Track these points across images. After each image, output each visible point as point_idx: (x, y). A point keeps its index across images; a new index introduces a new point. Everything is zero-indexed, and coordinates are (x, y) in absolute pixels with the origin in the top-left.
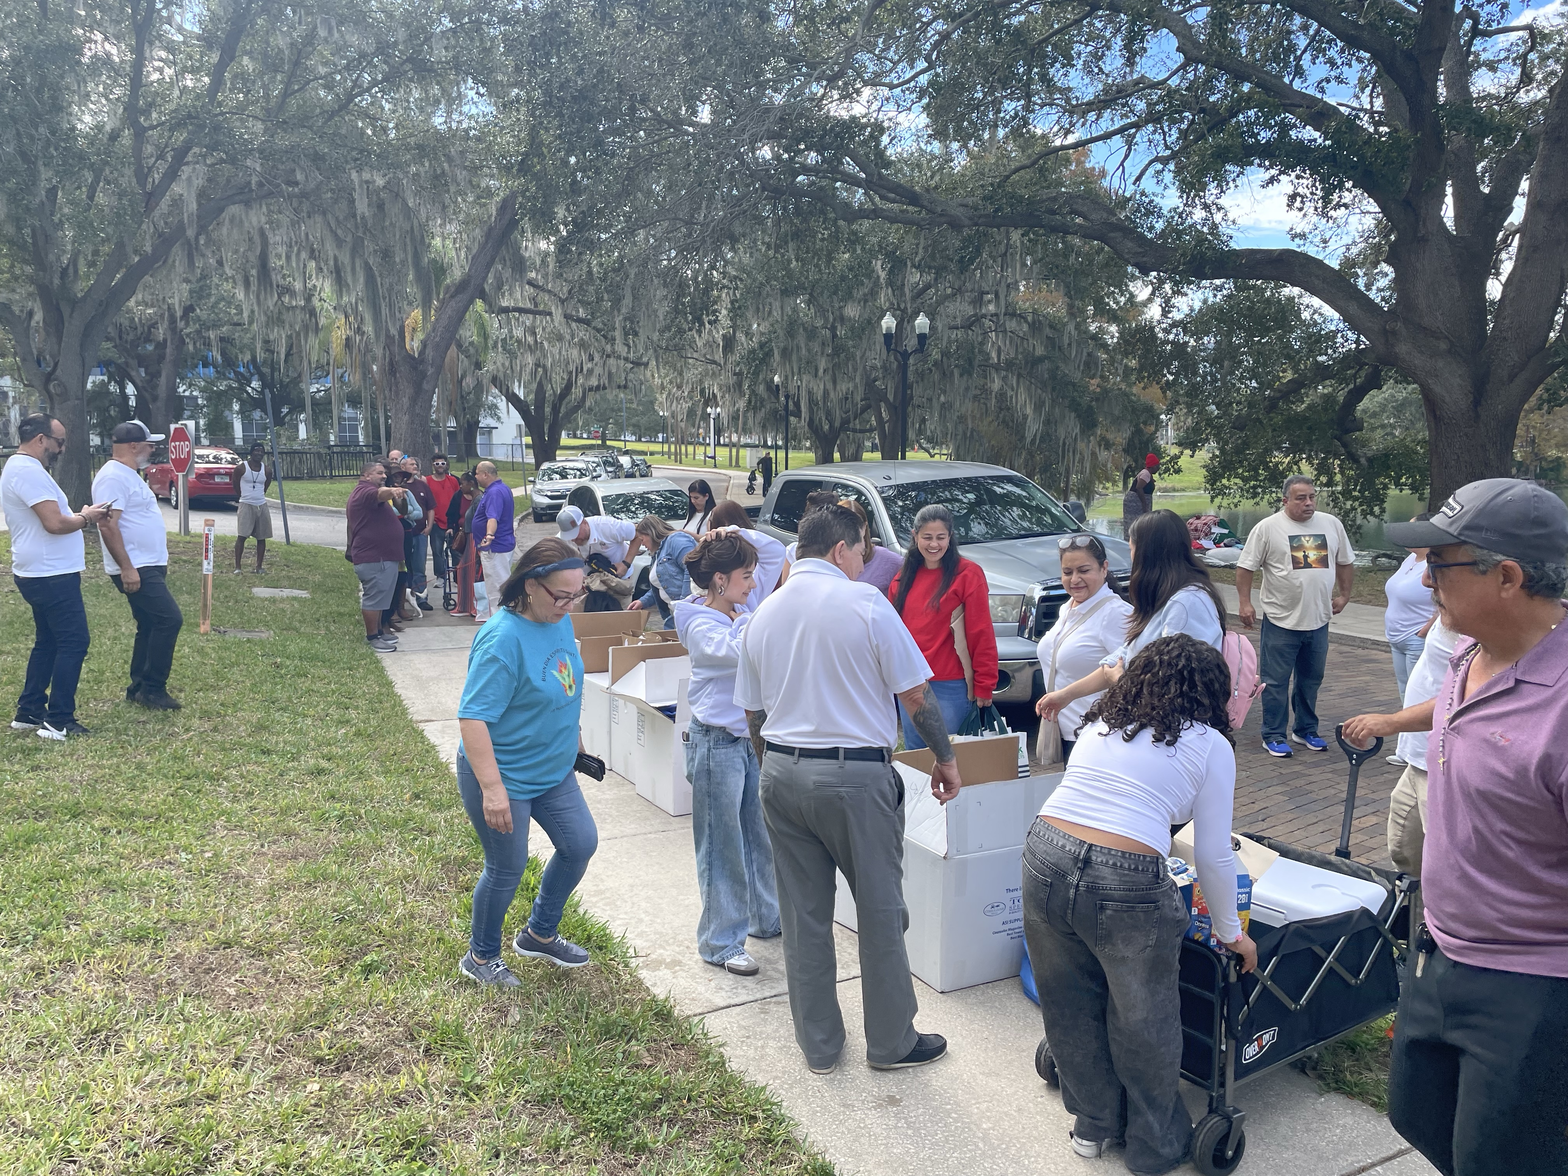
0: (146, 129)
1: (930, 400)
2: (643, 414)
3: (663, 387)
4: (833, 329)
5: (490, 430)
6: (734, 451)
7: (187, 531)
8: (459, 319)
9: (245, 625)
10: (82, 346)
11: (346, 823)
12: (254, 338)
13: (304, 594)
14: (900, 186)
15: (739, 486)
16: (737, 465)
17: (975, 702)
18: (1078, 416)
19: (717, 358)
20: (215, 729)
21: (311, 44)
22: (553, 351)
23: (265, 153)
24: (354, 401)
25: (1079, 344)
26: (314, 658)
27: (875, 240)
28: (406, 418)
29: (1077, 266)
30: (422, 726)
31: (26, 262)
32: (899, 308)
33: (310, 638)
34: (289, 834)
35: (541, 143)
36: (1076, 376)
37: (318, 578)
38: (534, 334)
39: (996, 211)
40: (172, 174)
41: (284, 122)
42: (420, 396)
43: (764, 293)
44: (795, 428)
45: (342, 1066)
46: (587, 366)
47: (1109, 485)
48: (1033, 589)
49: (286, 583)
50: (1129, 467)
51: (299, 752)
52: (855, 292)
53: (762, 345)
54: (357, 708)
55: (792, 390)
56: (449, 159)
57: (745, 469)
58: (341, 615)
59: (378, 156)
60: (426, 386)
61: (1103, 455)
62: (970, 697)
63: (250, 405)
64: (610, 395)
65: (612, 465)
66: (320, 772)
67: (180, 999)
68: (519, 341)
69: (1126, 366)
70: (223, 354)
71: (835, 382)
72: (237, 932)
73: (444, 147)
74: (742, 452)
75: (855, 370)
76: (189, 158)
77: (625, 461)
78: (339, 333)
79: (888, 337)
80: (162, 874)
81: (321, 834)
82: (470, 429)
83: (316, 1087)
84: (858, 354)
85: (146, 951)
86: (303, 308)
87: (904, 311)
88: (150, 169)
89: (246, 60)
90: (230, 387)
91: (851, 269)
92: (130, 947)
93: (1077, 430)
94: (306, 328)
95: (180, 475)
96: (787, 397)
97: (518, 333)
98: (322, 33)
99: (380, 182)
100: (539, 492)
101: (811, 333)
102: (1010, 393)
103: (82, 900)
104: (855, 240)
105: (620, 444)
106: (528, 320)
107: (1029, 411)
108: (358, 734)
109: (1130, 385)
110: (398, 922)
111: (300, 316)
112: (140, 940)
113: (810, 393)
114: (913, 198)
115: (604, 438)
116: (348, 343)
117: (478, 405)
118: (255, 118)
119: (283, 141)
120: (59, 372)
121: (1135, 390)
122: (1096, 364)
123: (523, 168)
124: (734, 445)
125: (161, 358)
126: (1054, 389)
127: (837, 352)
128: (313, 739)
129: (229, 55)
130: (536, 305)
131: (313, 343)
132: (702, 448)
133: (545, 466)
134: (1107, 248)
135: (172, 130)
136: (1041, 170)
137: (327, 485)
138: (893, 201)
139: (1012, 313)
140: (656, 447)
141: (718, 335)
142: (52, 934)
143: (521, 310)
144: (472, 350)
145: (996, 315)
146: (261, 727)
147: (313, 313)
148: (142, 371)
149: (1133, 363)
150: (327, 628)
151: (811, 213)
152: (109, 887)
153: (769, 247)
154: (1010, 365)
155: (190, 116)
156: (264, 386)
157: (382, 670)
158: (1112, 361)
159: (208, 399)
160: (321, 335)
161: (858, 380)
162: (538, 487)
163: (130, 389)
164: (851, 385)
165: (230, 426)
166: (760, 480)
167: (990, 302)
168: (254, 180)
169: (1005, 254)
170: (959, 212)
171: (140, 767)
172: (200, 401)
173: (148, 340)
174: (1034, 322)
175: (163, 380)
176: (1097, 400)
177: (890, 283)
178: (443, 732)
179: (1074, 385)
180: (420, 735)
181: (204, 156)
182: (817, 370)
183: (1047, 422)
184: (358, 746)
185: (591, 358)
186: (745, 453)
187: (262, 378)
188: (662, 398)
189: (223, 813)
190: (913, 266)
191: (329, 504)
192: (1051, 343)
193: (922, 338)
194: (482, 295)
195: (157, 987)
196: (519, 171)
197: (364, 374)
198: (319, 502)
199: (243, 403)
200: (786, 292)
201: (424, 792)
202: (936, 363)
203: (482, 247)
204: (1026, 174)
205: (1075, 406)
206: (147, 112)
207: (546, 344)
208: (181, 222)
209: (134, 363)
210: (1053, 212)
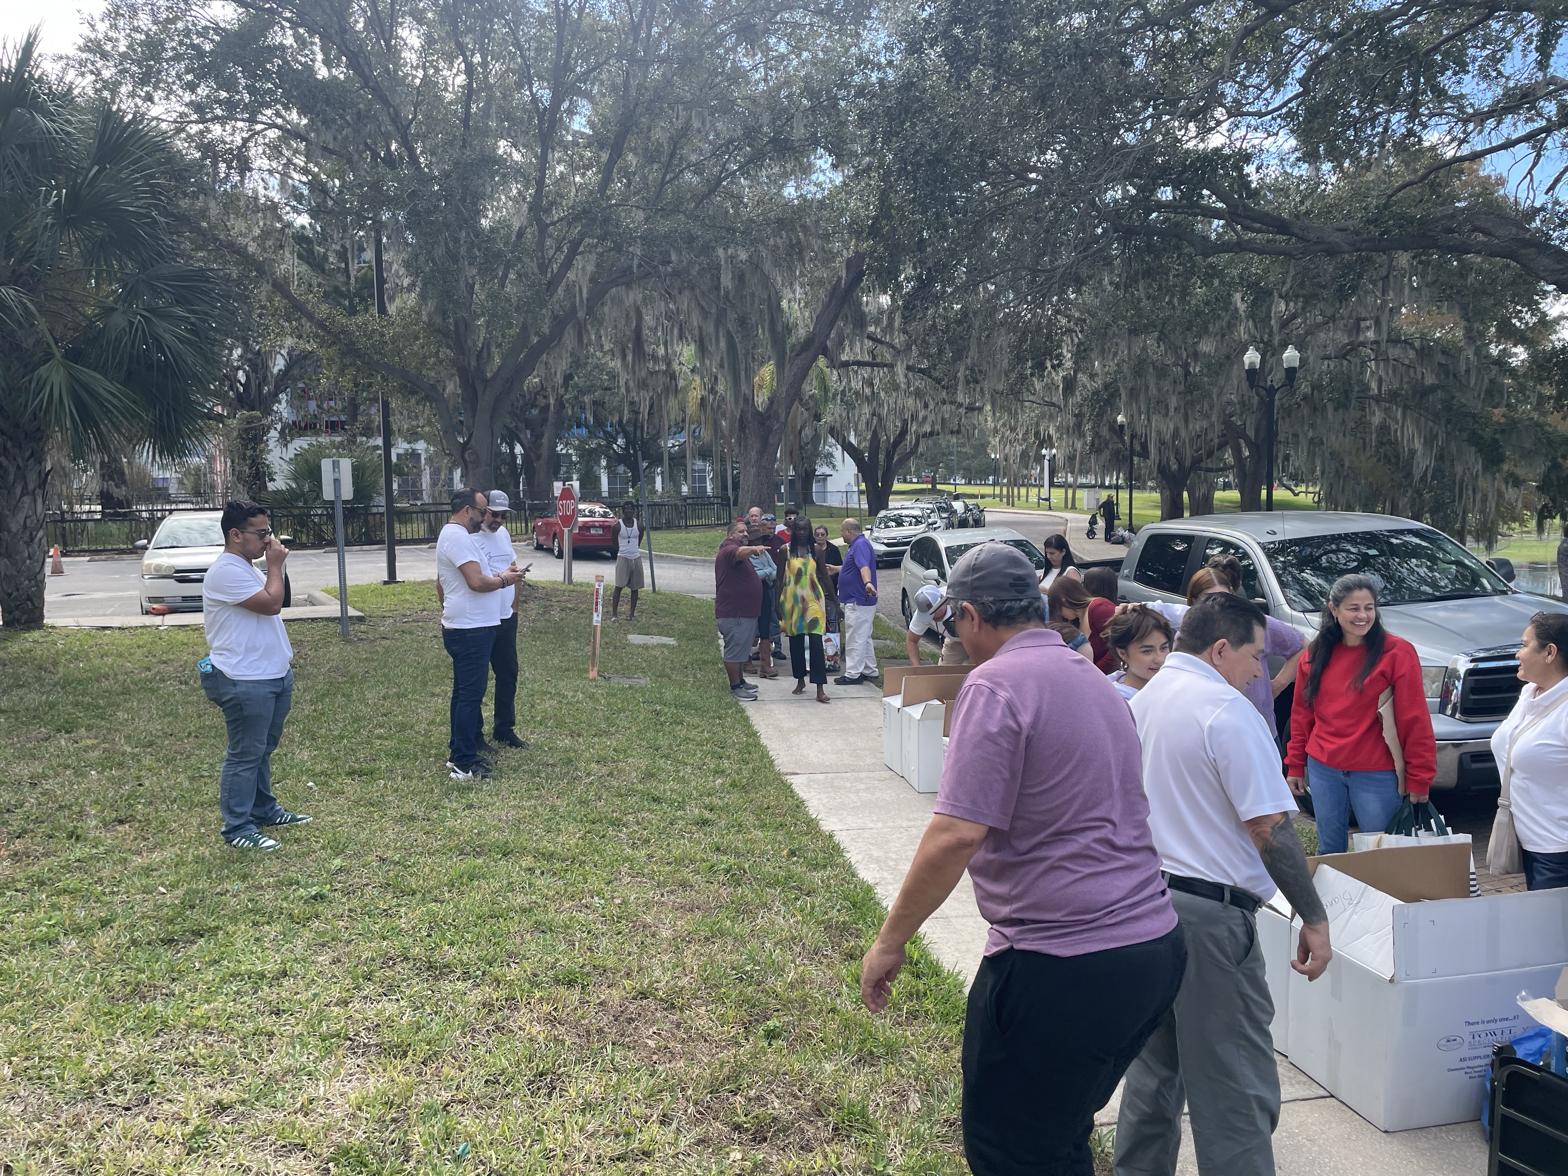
0: (548, 226)
1: (1296, 435)
2: (974, 457)
3: (996, 431)
4: (1186, 366)
5: (826, 476)
6: (1070, 492)
7: (570, 581)
8: (804, 374)
9: (626, 672)
10: (491, 418)
11: (735, 878)
12: (622, 401)
13: (671, 641)
14: (1267, 214)
15: (1078, 530)
16: (1074, 507)
17: (1406, 797)
18: (1480, 451)
19: (1054, 399)
20: (611, 774)
21: (685, 135)
22: (888, 400)
23: (648, 240)
24: (704, 454)
25: (1479, 370)
26: (688, 706)
27: (1235, 272)
28: (753, 471)
29: (1477, 285)
30: (790, 779)
31: (449, 347)
32: (1262, 341)
33: (682, 686)
34: (684, 885)
35: (891, 206)
36: (1476, 405)
37: (682, 625)
38: (871, 385)
39: (1382, 234)
40: (568, 264)
41: (662, 209)
42: (766, 449)
43: (1110, 333)
44: (1139, 468)
45: (759, 1138)
46: (921, 414)
47: (1516, 525)
48: (1456, 661)
49: (655, 631)
50: (1545, 506)
51: (684, 801)
52: (1211, 326)
53: (1106, 386)
54: (729, 758)
55: (1139, 430)
56: (804, 228)
57: (1082, 511)
58: (705, 662)
59: (742, 233)
60: (772, 440)
61: (1511, 493)
62: (1401, 791)
63: (615, 460)
64: (943, 441)
65: (945, 510)
66: (705, 822)
67: (609, 1048)
68: (857, 393)
69: (1540, 393)
70: (595, 416)
71: (1186, 421)
72: (651, 984)
73: (800, 218)
74: (1080, 493)
75: (1211, 407)
76: (581, 249)
77: (958, 506)
78: (695, 394)
79: (1252, 373)
80: (581, 917)
81: (711, 887)
82: (807, 477)
83: (739, 1156)
84: (1215, 391)
85: (575, 995)
86: (665, 373)
87: (1268, 344)
88: (550, 260)
89: (630, 157)
90: (599, 444)
91: (1207, 304)
92: (562, 989)
93: (1479, 466)
94: (667, 390)
95: (566, 530)
96: (1133, 437)
97: (856, 384)
98: (696, 124)
99: (743, 256)
100: (876, 539)
101: (1162, 372)
102: (1393, 426)
103: (518, 940)
104: (1213, 272)
105: (951, 488)
106: (866, 372)
107: (1418, 445)
108: (733, 785)
109: (1544, 414)
110: (792, 985)
111: (662, 379)
112: (571, 984)
113: (1159, 433)
114: (1281, 226)
115: (934, 483)
116: (703, 402)
117: (815, 455)
118: (638, 207)
119: (664, 226)
120: (473, 442)
121: (1549, 419)
122: (1501, 392)
123: (874, 231)
124: (1070, 486)
125: (545, 420)
126: (1448, 421)
127: (1189, 390)
128: (695, 788)
129: (617, 152)
130: (874, 358)
131: (673, 403)
132: (1035, 490)
133: (882, 513)
134: (1513, 264)
135: (569, 224)
136: (1432, 185)
137: (683, 535)
138: (1258, 231)
139: (1395, 341)
140: (988, 490)
141: (1058, 377)
142: (496, 970)
143: (860, 364)
144: (812, 404)
145: (1376, 342)
146: (649, 775)
147: (673, 377)
148: (528, 433)
149: (1549, 391)
150: (695, 676)
151: (1164, 249)
152: (540, 928)
153: (1117, 286)
154: (1394, 396)
155: (584, 211)
156: (627, 443)
157: (747, 719)
158: (1522, 389)
159: (581, 456)
160: (680, 396)
161: (1214, 418)
162: (875, 534)
163: (518, 449)
164: (1205, 424)
165: (598, 479)
166: (1101, 523)
167: (1368, 328)
168: (636, 262)
169: (1387, 277)
170: (1337, 238)
171: (553, 809)
172: (574, 458)
173: (534, 406)
174: (1422, 348)
175: (545, 440)
176: (1503, 432)
177: (1251, 316)
178: (808, 786)
179: (1474, 416)
180: (788, 789)
181: (596, 246)
182: (1167, 408)
183: (1441, 458)
184: (734, 798)
185: (926, 406)
186: (1081, 494)
187: (626, 436)
188: (995, 441)
189: (627, 859)
190: (1281, 297)
191: (685, 552)
192: (1444, 370)
193: (1291, 372)
194: (825, 352)
195: (588, 1032)
196: (869, 234)
197: (716, 431)
198: (676, 551)
199: (609, 458)
200: (1134, 332)
201: (799, 849)
202: (1305, 398)
203: (826, 306)
204: (1415, 191)
205: (1475, 440)
206: (548, 211)
207: (882, 394)
208: (573, 305)
209: (521, 426)
210: (1451, 231)
